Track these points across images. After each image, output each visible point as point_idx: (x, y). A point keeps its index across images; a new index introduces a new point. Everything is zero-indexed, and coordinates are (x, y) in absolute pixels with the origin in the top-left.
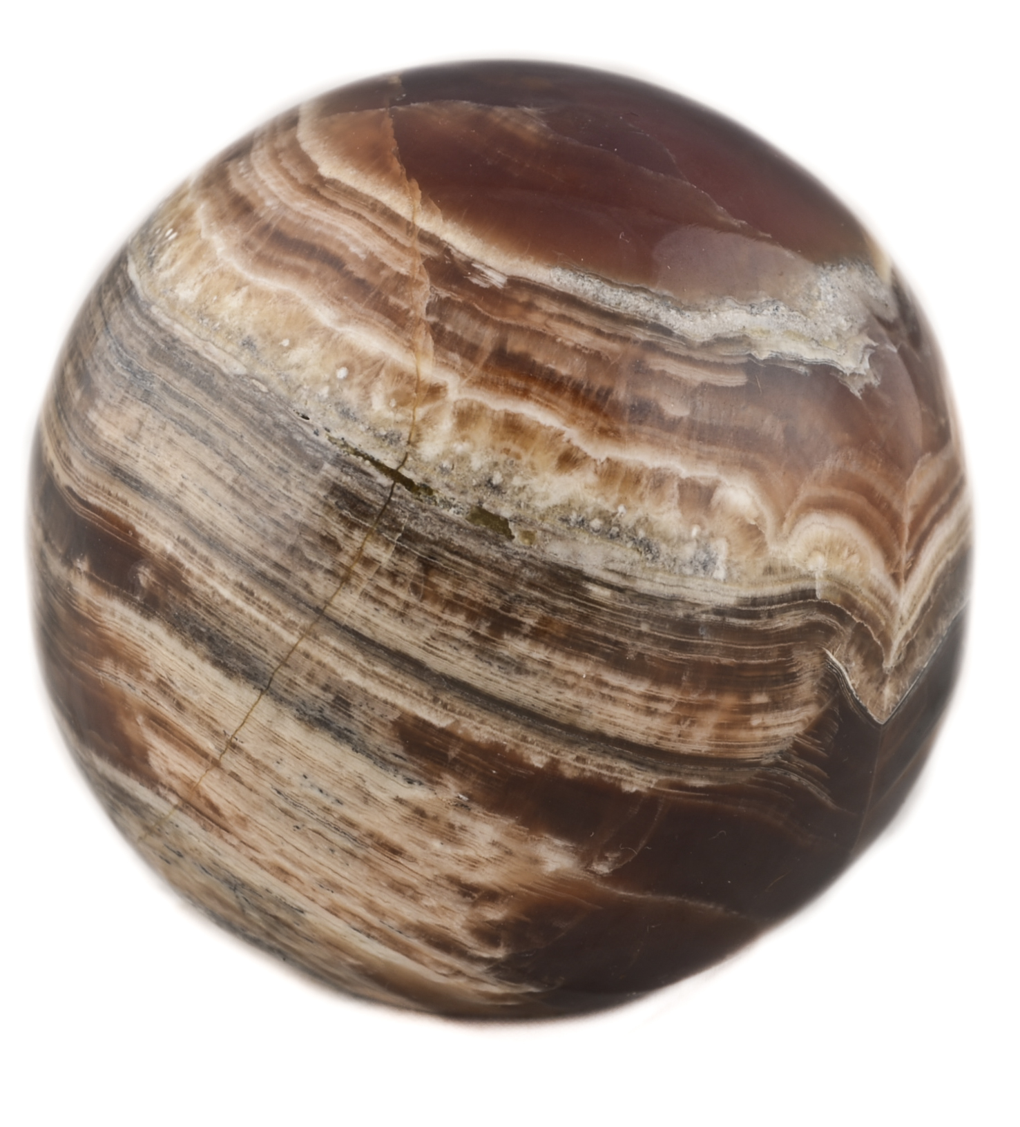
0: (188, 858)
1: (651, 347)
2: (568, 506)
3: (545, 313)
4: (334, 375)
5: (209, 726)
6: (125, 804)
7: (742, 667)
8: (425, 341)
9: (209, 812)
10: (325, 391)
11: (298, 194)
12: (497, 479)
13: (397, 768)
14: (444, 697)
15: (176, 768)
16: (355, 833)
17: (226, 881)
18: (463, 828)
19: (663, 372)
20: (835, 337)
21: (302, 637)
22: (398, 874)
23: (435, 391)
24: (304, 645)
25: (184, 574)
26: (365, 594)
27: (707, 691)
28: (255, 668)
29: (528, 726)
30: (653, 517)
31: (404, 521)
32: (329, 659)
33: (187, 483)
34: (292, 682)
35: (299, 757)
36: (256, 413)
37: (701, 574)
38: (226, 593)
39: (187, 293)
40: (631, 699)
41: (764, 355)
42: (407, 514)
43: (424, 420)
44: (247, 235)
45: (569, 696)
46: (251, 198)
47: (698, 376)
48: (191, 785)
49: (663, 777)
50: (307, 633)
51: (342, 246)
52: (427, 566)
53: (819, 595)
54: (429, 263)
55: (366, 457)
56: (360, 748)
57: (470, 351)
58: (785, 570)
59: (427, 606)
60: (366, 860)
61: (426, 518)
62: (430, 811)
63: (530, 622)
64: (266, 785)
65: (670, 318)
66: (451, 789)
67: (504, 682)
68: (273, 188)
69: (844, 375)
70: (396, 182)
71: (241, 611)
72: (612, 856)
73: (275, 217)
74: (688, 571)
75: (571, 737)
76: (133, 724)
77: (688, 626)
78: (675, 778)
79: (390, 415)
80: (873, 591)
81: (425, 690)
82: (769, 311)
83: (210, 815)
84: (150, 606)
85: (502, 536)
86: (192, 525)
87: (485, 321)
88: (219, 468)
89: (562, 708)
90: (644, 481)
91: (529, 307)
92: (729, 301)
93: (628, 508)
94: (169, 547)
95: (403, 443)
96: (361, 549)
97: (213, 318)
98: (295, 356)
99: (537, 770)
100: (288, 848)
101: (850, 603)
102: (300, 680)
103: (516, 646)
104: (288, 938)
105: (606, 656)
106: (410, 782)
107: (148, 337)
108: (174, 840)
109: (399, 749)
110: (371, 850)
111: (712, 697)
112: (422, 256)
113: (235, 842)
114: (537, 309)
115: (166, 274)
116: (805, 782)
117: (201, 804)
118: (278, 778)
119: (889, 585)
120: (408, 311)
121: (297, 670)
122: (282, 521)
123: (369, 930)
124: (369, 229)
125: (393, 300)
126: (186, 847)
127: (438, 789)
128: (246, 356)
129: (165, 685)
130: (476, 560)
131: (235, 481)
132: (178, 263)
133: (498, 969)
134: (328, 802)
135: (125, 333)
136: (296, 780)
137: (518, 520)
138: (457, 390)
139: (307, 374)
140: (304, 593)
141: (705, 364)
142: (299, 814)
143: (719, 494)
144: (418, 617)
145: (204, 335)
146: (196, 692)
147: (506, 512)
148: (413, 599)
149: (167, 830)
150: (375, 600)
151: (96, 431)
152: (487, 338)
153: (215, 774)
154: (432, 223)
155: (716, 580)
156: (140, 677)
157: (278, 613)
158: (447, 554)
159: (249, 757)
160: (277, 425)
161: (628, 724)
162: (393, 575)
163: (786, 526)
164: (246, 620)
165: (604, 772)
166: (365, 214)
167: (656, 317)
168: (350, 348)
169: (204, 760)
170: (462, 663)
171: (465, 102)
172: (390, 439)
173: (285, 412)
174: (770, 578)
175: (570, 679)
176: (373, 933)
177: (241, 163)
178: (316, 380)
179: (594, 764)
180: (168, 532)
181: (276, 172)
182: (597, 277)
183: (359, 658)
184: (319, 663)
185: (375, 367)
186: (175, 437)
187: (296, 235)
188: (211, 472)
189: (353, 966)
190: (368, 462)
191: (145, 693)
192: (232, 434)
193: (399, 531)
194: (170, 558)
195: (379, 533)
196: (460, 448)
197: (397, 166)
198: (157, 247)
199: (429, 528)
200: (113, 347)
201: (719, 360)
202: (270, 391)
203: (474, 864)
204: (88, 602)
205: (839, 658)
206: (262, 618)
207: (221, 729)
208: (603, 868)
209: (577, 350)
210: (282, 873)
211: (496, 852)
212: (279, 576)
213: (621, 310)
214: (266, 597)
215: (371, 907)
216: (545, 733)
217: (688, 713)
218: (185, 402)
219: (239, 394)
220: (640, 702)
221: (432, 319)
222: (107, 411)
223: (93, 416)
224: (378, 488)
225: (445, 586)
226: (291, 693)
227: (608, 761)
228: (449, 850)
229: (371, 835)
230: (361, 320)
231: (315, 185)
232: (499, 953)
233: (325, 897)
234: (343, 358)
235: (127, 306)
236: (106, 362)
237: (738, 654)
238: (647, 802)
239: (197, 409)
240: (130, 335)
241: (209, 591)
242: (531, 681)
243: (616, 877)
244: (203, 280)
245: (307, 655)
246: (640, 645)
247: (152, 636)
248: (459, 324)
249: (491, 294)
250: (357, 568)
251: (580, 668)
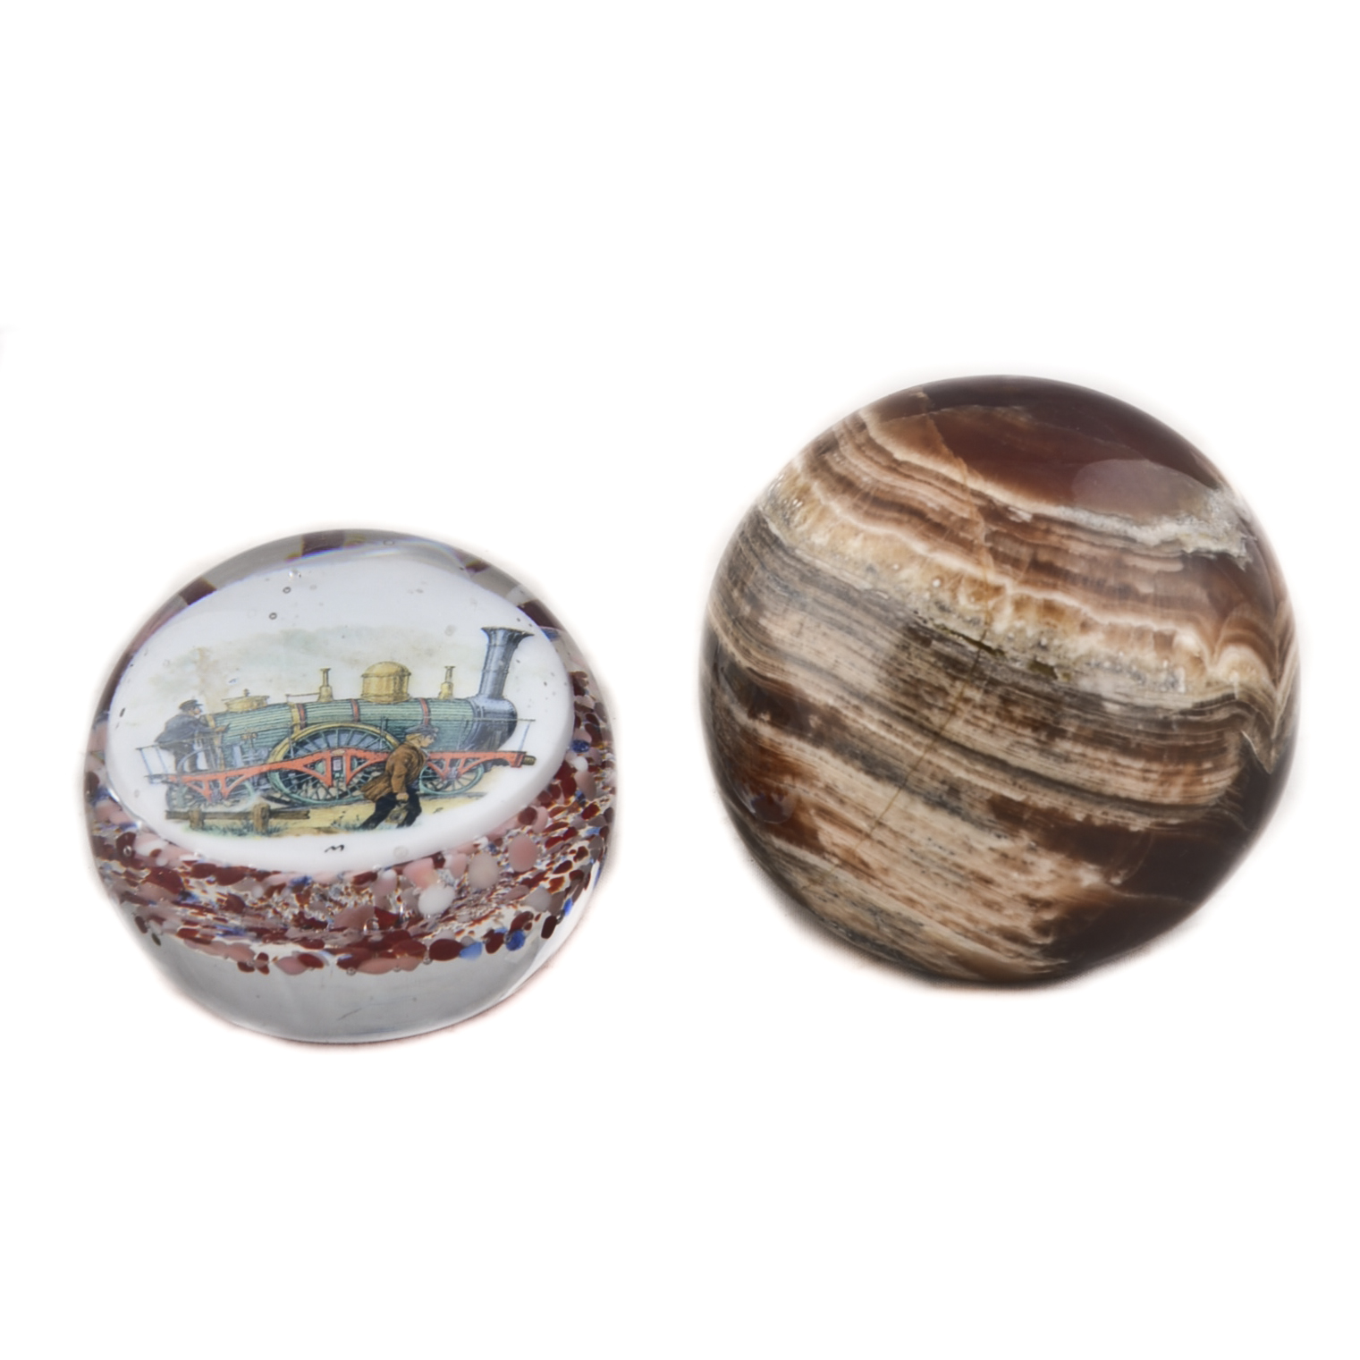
0: (842, 898)
1: (1125, 551)
2: (1089, 655)
3: (1058, 535)
4: (931, 585)
5: (863, 813)
6: (796, 866)
7: (1197, 746)
8: (987, 559)
9: (862, 867)
10: (927, 595)
11: (884, 472)
12: (1044, 641)
13: (991, 829)
14: (1021, 782)
15: (838, 841)
16: (962, 872)
17: (870, 910)
18: (1032, 864)
19: (1134, 567)
20: (1225, 535)
21: (926, 752)
22: (989, 895)
23: (998, 590)
24: (928, 756)
25: (842, 718)
26: (967, 722)
27: (1178, 764)
28: (895, 774)
29: (1073, 795)
30: (1140, 657)
31: (988, 673)
32: (945, 764)
33: (839, 660)
34: (921, 781)
35: (926, 827)
36: (883, 613)
37: (1171, 690)
38: (873, 727)
39: (820, 539)
40: (1134, 773)
41: (1190, 550)
42: (990, 669)
43: (994, 609)
44: (855, 500)
45: (1098, 774)
46: (851, 477)
47: (1155, 566)
48: (849, 851)
49: (1154, 820)
50: (930, 749)
51: (921, 503)
52: (1006, 700)
53: (1237, 697)
54: (981, 509)
55: (960, 635)
56: (966, 818)
57: (1016, 563)
58: (1217, 683)
59: (1007, 725)
60: (969, 889)
61: (1003, 670)
62: (1011, 854)
63: (1071, 729)
64: (903, 847)
65: (1134, 531)
66: (1026, 839)
67: (1057, 769)
68: (866, 469)
69: (1234, 558)
70: (948, 460)
71: (883, 738)
72: (1122, 873)
73: (872, 488)
74: (1164, 689)
75: (1099, 799)
76: (807, 815)
77: (1166, 724)
78: (1160, 820)
79: (971, 607)
80: (1264, 691)
81: (1008, 778)
82: (1188, 522)
83: (861, 868)
84: (819, 740)
85: (1051, 678)
86: (845, 685)
87: (1022, 543)
88: (862, 649)
89: (1093, 782)
90: (1132, 635)
91: (1048, 532)
92: (1165, 518)
93: (1125, 653)
94: (831, 701)
95: (982, 624)
96: (962, 693)
97: (843, 555)
98: (904, 574)
99: (1079, 823)
100: (916, 886)
101: (1252, 699)
102: (926, 779)
103: (1064, 746)
104: (909, 943)
105: (1117, 746)
106: (999, 837)
107: (797, 570)
108: (833, 887)
109: (992, 817)
110: (973, 883)
111: (1181, 767)
112: (976, 505)
113: (879, 884)
114: (1054, 533)
115: (800, 529)
116: (1232, 815)
117: (855, 862)
118: (912, 842)
119: (1272, 687)
120: (972, 541)
121: (924, 772)
122: (908, 679)
123: (966, 933)
124: (938, 491)
125: (962, 534)
126: (842, 890)
127: (1017, 840)
128: (870, 577)
129: (831, 789)
130: (1035, 694)
131: (874, 656)
132: (809, 521)
133: (1046, 951)
134: (945, 854)
135: (778, 568)
136: (924, 842)
137: (1060, 666)
138: (1012, 588)
139: (913, 585)
140: (926, 723)
141: (1158, 559)
142: (925, 863)
143: (1177, 639)
144: (1000, 732)
145: (839, 565)
146: (854, 792)
147: (1051, 662)
148: (997, 722)
149: (829, 881)
150: (973, 724)
151: (768, 631)
152: (1025, 553)
153: (867, 843)
154: (977, 484)
155: (1180, 694)
156: (812, 785)
157: (909, 737)
158: (1017, 692)
159: (891, 830)
160: (898, 619)
161: (1134, 788)
162: (983, 708)
163: (1216, 655)
164: (887, 744)
165: (1119, 820)
166: (933, 481)
167: (1125, 532)
168: (939, 567)
169: (859, 835)
170: (1032, 759)
171: (976, 406)
172: (974, 622)
173: (902, 610)
174: (1210, 689)
175: (1097, 763)
176: (969, 935)
177: (835, 455)
178: (920, 589)
179: (1113, 816)
180: (828, 692)
181: (865, 459)
182: (1085, 509)
183: (965, 762)
184: (939, 767)
185: (957, 578)
186: (828, 631)
187: (889, 498)
188: (855, 652)
189: (950, 957)
190: (961, 638)
191: (816, 795)
192: (868, 627)
193: (984, 679)
194: (832, 708)
195: (972, 682)
196: (1019, 624)
197: (945, 449)
198: (789, 512)
199: (1005, 676)
200: (771, 578)
201: (1165, 555)
202: (890, 598)
203: (1038, 885)
204: (771, 740)
205: (1249, 735)
206: (899, 741)
207: (871, 814)
208: (1117, 881)
209: (1082, 557)
210: (911, 902)
211: (1052, 876)
212: (908, 714)
213: (1103, 529)
214: (901, 728)
215: (970, 918)
216: (1083, 799)
217: (1167, 778)
218: (831, 609)
219: (870, 601)
220: (1139, 774)
221: (989, 544)
222: (774, 618)
223: (763, 622)
224: (970, 654)
225: (1018, 712)
226: (920, 788)
227: (1121, 813)
228: (1023, 878)
229: (973, 873)
230: (945, 549)
231: (894, 465)
232: (1048, 941)
233: (939, 915)
234: (936, 573)
235: (776, 550)
236: (768, 587)
237: (1195, 738)
238: (1144, 836)
239: (840, 612)
240: (783, 569)
241: (861, 727)
242: (1074, 767)
243: (1123, 887)
244: (830, 530)
245: (930, 763)
246: (1139, 739)
247: (821, 758)
248: (1006, 547)
249: (1023, 526)
250: (961, 705)
251: (1104, 756)
